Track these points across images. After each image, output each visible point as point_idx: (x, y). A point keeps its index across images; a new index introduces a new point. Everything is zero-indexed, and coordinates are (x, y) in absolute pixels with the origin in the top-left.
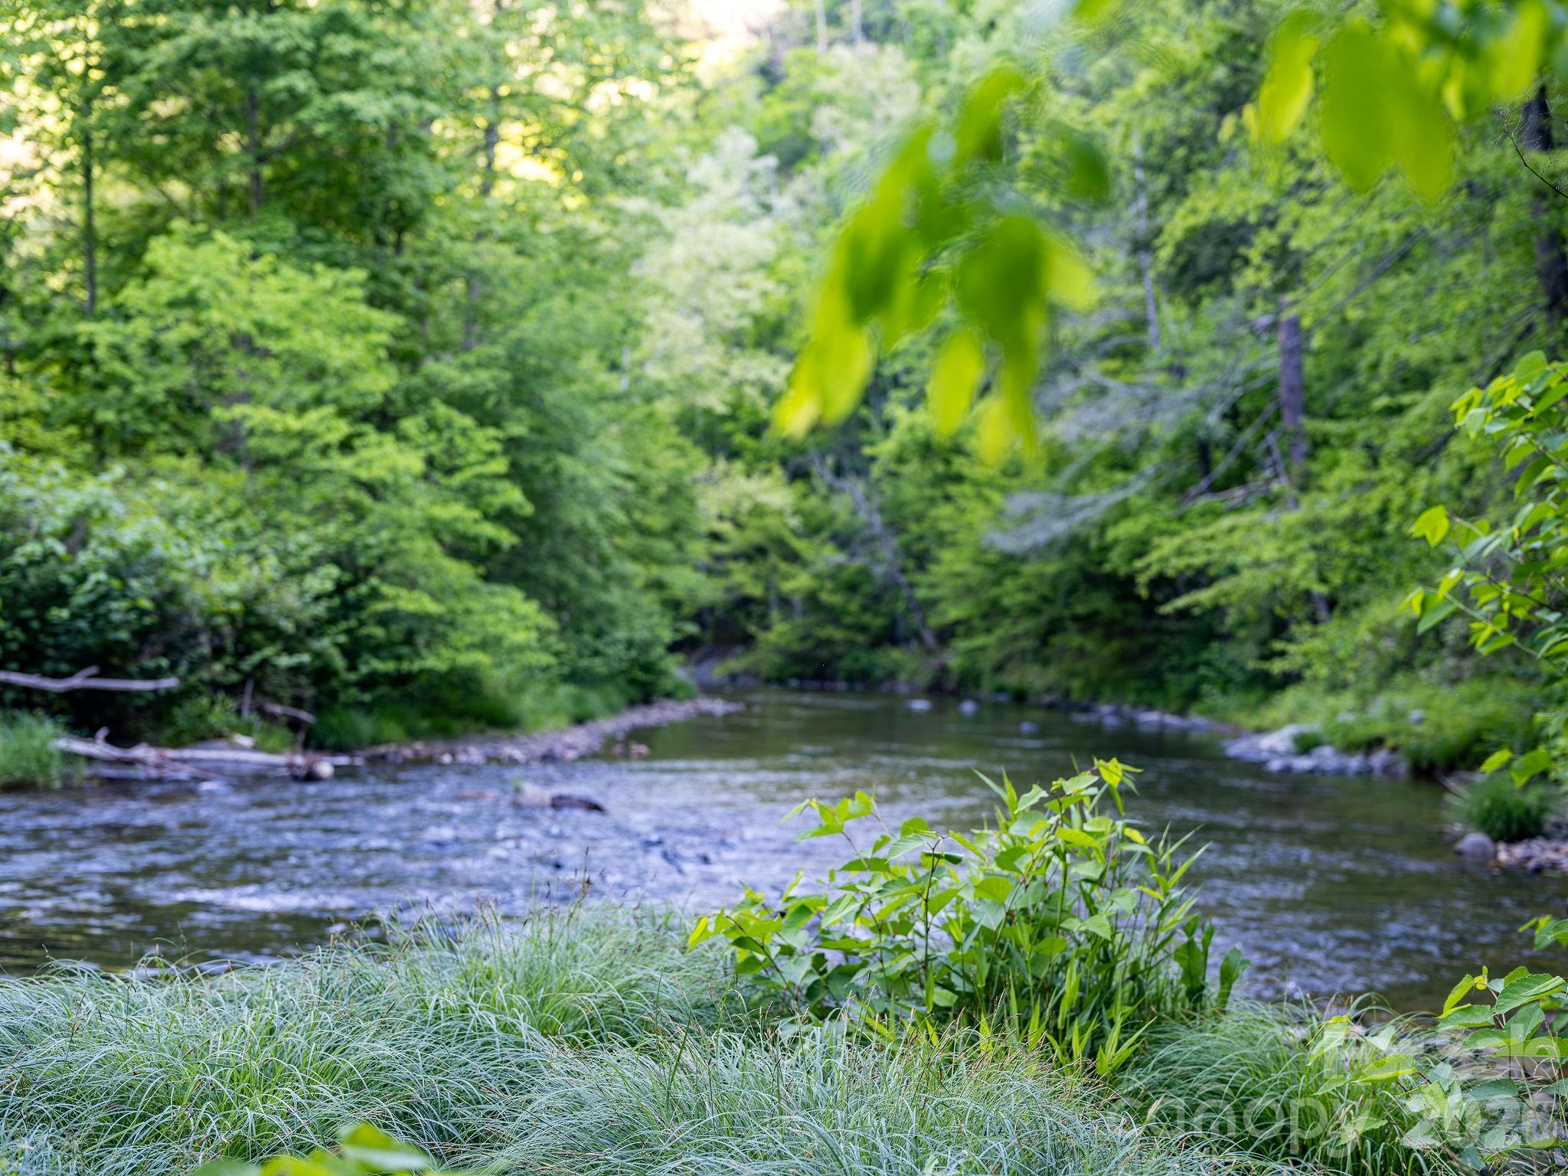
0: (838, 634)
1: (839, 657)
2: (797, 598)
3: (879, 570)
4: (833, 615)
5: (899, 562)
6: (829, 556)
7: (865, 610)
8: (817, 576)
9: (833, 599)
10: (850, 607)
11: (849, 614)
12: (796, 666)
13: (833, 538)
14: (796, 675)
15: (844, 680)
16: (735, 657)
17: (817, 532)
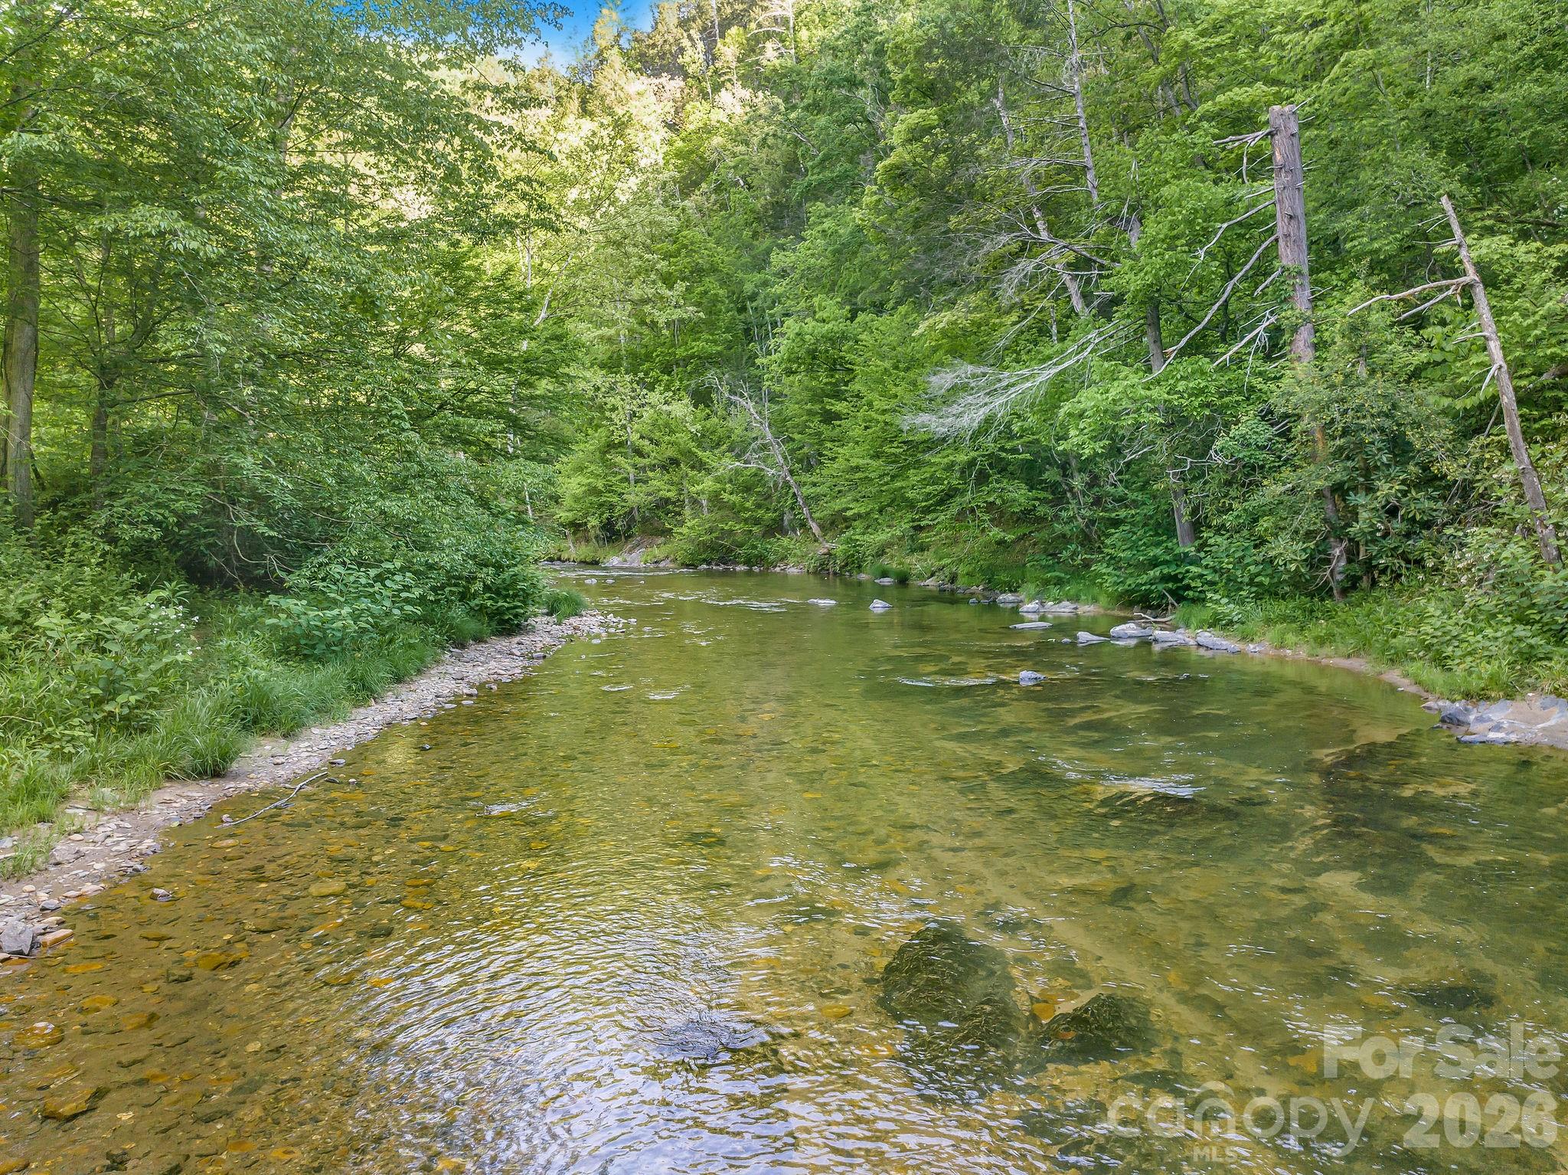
0: (737, 527)
1: (741, 546)
2: (704, 498)
3: (770, 473)
4: (734, 512)
5: (789, 465)
6: (727, 463)
7: (759, 506)
8: (718, 480)
9: (733, 498)
10: (748, 505)
11: (748, 510)
12: (705, 552)
13: (731, 449)
14: (704, 560)
15: (745, 563)
16: (658, 546)
17: (718, 445)
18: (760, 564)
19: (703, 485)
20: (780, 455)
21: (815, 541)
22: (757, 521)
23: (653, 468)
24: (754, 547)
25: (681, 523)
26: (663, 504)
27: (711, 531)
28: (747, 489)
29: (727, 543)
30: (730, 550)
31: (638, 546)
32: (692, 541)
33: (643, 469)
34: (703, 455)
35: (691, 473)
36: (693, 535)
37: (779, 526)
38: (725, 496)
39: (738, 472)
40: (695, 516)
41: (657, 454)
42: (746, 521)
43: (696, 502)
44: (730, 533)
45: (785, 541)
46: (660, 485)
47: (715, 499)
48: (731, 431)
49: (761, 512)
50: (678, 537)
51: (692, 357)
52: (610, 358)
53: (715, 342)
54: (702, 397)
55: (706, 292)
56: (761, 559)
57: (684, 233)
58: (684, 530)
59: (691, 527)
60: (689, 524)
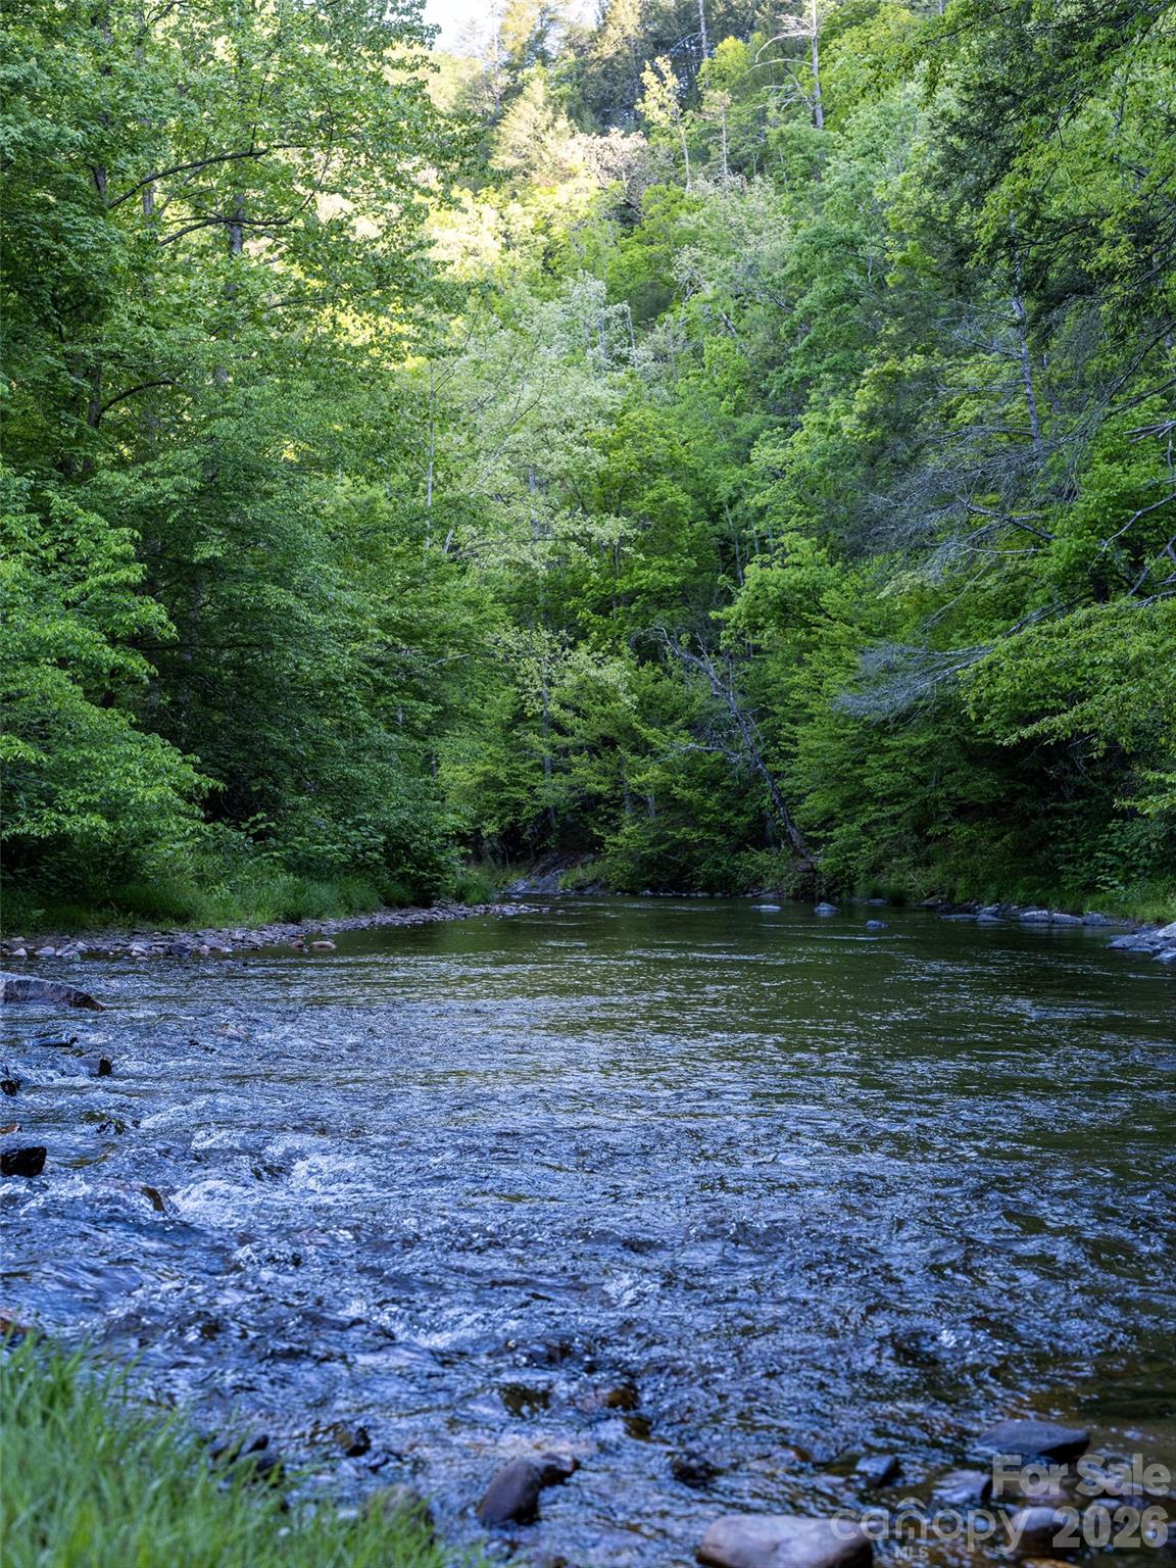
0: (694, 836)
1: (699, 863)
2: (649, 793)
3: (737, 759)
4: (687, 813)
5: (759, 749)
6: (681, 745)
7: (728, 807)
8: (668, 768)
9: (688, 794)
10: (709, 804)
11: (710, 811)
12: (649, 872)
13: (689, 726)
14: (648, 885)
15: (702, 890)
16: (584, 866)
17: (672, 719)
18: (725, 887)
19: (648, 775)
20: (750, 735)
21: (796, 853)
22: (725, 829)
23: (579, 750)
24: (718, 864)
25: (617, 830)
26: (591, 802)
27: (660, 840)
28: (711, 782)
29: (681, 858)
30: (685, 870)
31: (554, 865)
32: (630, 856)
33: (565, 752)
34: (649, 733)
35: (632, 759)
36: (632, 845)
37: (759, 836)
38: (676, 790)
39: (696, 757)
40: (635, 819)
41: (584, 731)
42: (708, 827)
43: (639, 802)
44: (684, 844)
45: (762, 858)
46: (587, 774)
47: (664, 794)
48: (691, 699)
49: (729, 815)
50: (612, 849)
51: (639, 591)
52: (521, 589)
53: (672, 570)
54: (648, 652)
55: (662, 499)
56: (727, 881)
57: (632, 414)
58: (621, 840)
59: (629, 835)
60: (627, 830)
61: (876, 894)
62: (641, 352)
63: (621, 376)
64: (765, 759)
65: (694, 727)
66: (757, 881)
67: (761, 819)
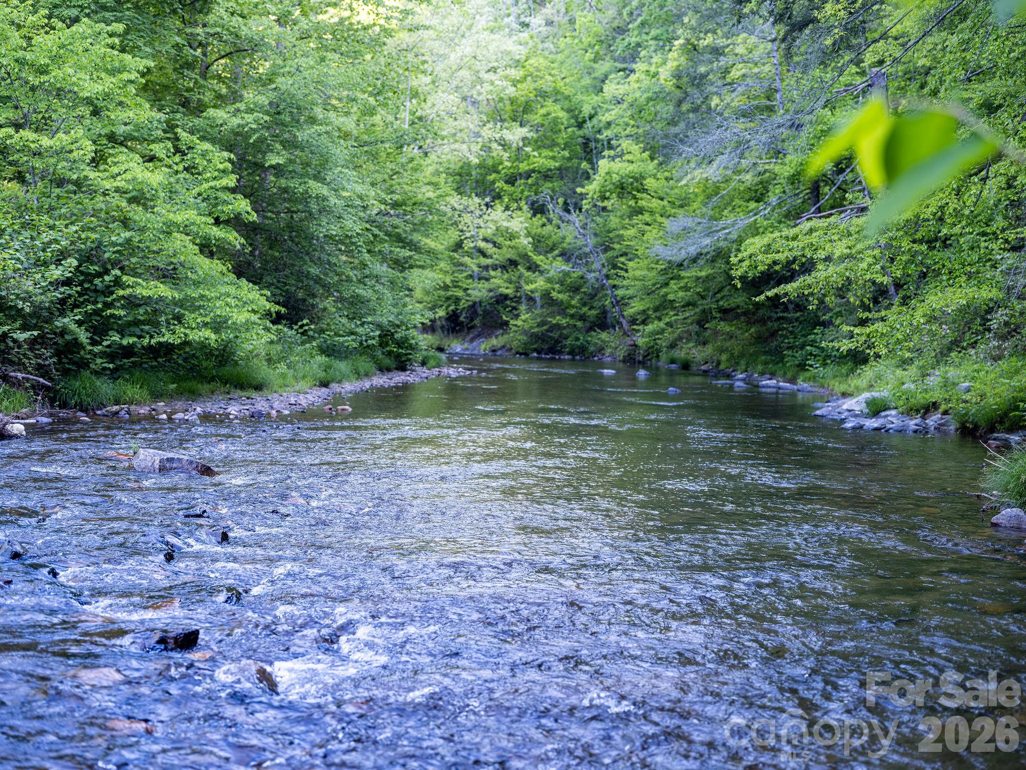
0: (564, 322)
1: (566, 338)
2: (537, 295)
3: (591, 276)
4: (561, 308)
5: (605, 271)
6: (557, 266)
7: (585, 304)
8: (549, 280)
9: (561, 296)
10: (573, 302)
11: (573, 307)
12: (536, 342)
13: (562, 254)
14: (535, 350)
15: (569, 354)
16: (497, 337)
17: (552, 250)
18: (582, 354)
19: (537, 284)
20: (599, 261)
21: (625, 334)
22: (583, 318)
23: (495, 268)
24: (577, 339)
25: (517, 316)
26: (502, 299)
27: (543, 323)
28: (575, 289)
29: (555, 335)
30: (557, 342)
31: (479, 336)
32: (525, 332)
33: (486, 268)
34: (538, 259)
35: (527, 274)
36: (526, 327)
37: (602, 323)
38: (554, 294)
39: (566, 274)
40: (529, 310)
41: (499, 256)
42: (572, 316)
43: (531, 299)
44: (558, 326)
45: (604, 336)
46: (500, 283)
47: (546, 295)
48: (564, 238)
49: (585, 309)
50: (514, 328)
51: (533, 171)
52: (462, 167)
53: (553, 158)
54: (538, 209)
55: (548, 114)
56: (583, 350)
57: (531, 61)
58: (519, 323)
59: (525, 320)
60: (523, 317)
61: (673, 361)
62: (536, 21)
63: (525, 36)
64: (608, 277)
65: (566, 255)
66: (601, 350)
67: (604, 313)
